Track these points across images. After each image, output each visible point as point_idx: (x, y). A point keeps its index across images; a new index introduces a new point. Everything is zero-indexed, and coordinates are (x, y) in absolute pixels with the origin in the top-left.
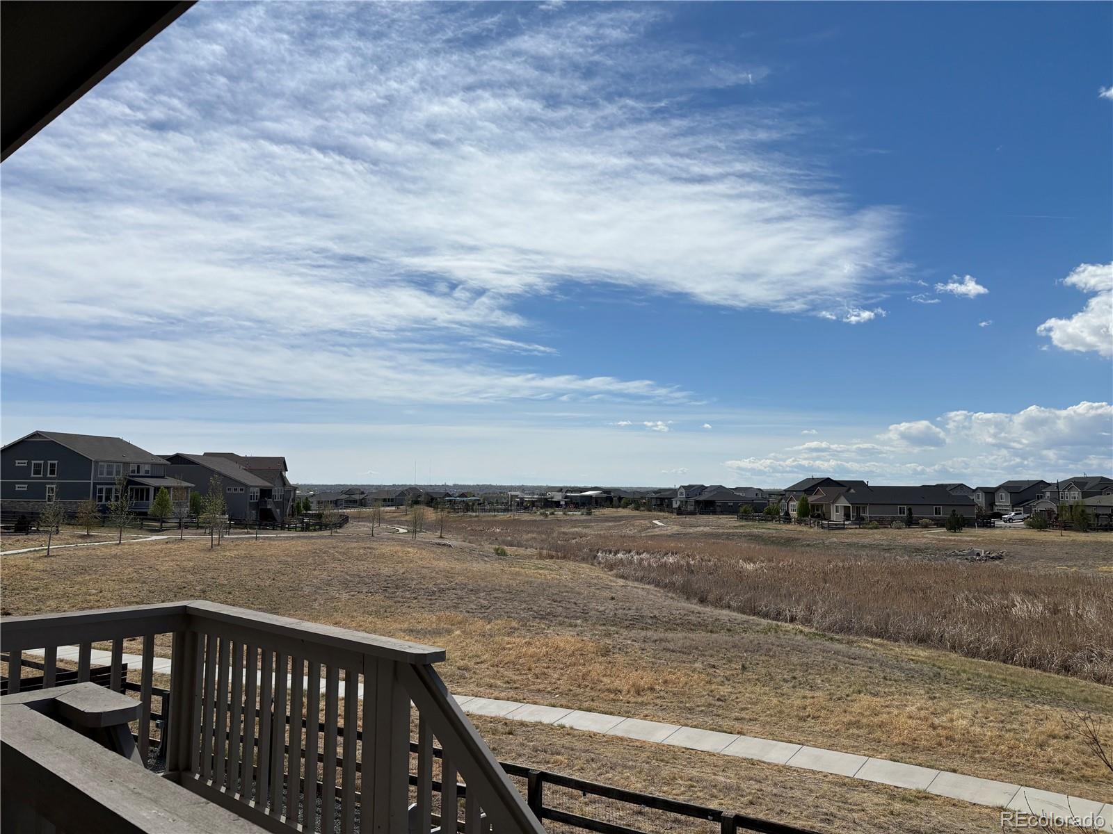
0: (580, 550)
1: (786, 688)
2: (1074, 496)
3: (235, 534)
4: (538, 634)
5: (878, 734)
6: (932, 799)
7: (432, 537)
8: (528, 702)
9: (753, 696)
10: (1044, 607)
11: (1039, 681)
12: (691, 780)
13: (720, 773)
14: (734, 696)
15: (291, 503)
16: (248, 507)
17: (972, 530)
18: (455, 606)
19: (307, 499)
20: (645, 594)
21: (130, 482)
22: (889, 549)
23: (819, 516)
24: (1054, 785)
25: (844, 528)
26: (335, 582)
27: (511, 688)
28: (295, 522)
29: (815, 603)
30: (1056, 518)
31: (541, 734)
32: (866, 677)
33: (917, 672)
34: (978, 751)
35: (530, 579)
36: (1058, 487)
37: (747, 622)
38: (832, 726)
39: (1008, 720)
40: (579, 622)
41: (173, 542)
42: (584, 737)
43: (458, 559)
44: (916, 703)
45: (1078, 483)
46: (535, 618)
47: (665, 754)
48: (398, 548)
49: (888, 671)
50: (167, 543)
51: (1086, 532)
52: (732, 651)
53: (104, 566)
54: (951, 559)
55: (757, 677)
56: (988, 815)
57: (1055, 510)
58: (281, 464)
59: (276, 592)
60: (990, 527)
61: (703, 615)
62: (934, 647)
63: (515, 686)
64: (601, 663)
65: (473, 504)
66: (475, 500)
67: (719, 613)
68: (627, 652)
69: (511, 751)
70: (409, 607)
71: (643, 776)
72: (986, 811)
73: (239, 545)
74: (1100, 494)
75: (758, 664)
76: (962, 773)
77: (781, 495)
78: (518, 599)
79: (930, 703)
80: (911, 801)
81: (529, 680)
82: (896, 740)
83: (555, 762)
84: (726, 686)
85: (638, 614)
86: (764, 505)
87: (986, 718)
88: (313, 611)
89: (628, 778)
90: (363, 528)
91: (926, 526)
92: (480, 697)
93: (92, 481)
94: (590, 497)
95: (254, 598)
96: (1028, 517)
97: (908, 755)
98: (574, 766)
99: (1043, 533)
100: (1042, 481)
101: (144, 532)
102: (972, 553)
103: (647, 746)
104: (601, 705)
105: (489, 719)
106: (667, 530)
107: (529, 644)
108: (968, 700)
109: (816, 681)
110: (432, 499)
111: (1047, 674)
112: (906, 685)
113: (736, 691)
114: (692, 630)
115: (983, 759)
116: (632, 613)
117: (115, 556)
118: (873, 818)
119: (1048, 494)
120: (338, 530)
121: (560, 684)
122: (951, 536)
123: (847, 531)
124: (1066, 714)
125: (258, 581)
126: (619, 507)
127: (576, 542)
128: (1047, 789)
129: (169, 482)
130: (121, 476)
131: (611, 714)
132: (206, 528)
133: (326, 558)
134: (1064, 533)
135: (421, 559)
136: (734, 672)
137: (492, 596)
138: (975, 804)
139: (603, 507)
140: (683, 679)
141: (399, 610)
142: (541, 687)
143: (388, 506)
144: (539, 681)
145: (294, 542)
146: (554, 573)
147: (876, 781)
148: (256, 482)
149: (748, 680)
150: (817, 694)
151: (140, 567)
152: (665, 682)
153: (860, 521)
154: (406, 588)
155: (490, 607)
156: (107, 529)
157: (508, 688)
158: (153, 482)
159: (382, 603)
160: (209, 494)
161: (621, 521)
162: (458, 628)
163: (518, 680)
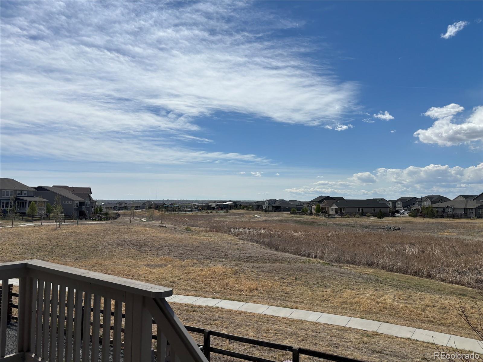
0: (223, 228)
1: (315, 287)
2: (428, 204)
3: (68, 222)
4: (206, 265)
5: (354, 307)
6: (379, 335)
7: (158, 223)
8: (202, 297)
9: (301, 291)
10: (418, 250)
11: (419, 282)
12: (276, 330)
13: (289, 327)
14: (292, 292)
15: (93, 208)
16: (74, 210)
17: (387, 218)
18: (168, 254)
19: (101, 206)
20: (252, 246)
21: (17, 199)
22: (354, 226)
23: (324, 212)
24: (430, 327)
25: (335, 218)
26: (114, 243)
27: (194, 290)
28: (96, 217)
29: (325, 249)
30: (421, 213)
31: (208, 311)
32: (348, 282)
33: (369, 279)
34: (397, 313)
35: (202, 241)
36: (421, 200)
37: (296, 258)
38: (335, 304)
39: (408, 299)
40: (224, 260)
41: (37, 226)
42: (227, 312)
43: (169, 233)
44: (370, 293)
45: (430, 198)
46: (205, 258)
47: (264, 319)
48: (142, 228)
49: (357, 279)
50: (35, 227)
51: (433, 218)
52: (291, 271)
53: (5, 237)
54: (380, 230)
55: (302, 283)
56: (404, 342)
57: (420, 209)
58: (89, 191)
59: (86, 249)
60: (394, 216)
61: (277, 256)
62: (375, 268)
63: (196, 289)
64: (234, 278)
65: (176, 208)
66: (177, 207)
67: (284, 255)
68: (245, 273)
69: (195, 320)
70: (147, 254)
71: (255, 329)
72: (403, 340)
73: (69, 227)
74: (439, 202)
75: (302, 277)
76: (391, 323)
77: (308, 203)
78: (197, 250)
79: (375, 292)
80: (370, 336)
81: (202, 287)
82: (362, 309)
83: (215, 324)
84: (289, 287)
85: (249, 256)
86: (302, 208)
87: (399, 298)
88: (103, 257)
89: (248, 330)
90: (126, 219)
91: (369, 216)
92: (180, 295)
94: (228, 205)
95: (76, 251)
96: (409, 212)
97: (368, 316)
98: (223, 326)
99: (416, 219)
100: (415, 197)
101: (24, 222)
102: (388, 227)
103: (256, 315)
104: (234, 297)
105: (184, 305)
106: (261, 219)
107: (202, 270)
108: (391, 291)
109: (327, 284)
110: (158, 206)
111: (422, 279)
112: (365, 284)
113: (293, 289)
114: (273, 262)
115: (399, 316)
116: (247, 255)
117: (10, 233)
118: (356, 345)
119: (417, 203)
120: (115, 220)
121: (216, 288)
122: (379, 220)
123: (336, 219)
124: (432, 296)
125: (78, 244)
126: (240, 209)
127: (222, 224)
128: (427, 329)
129: (36, 199)
130: (13, 196)
131: (239, 301)
132: (53, 220)
133: (109, 233)
134: (425, 219)
135: (153, 233)
136: (292, 281)
137: (185, 249)
138: (398, 337)
139: (233, 209)
140: (270, 284)
141: (143, 256)
142: (208, 289)
143: (138, 209)
144: (206, 287)
145: (95, 226)
146: (213, 238)
147: (355, 328)
148: (77, 199)
149: (298, 284)
150: (328, 290)
151: (21, 238)
152: (263, 286)
153: (342, 215)
154: (146, 246)
155: (184, 254)
156: (6, 221)
157: (193, 290)
158: (28, 199)
159: (135, 253)
160: (55, 204)
161: (241, 215)
162: (170, 264)
163: (197, 287)
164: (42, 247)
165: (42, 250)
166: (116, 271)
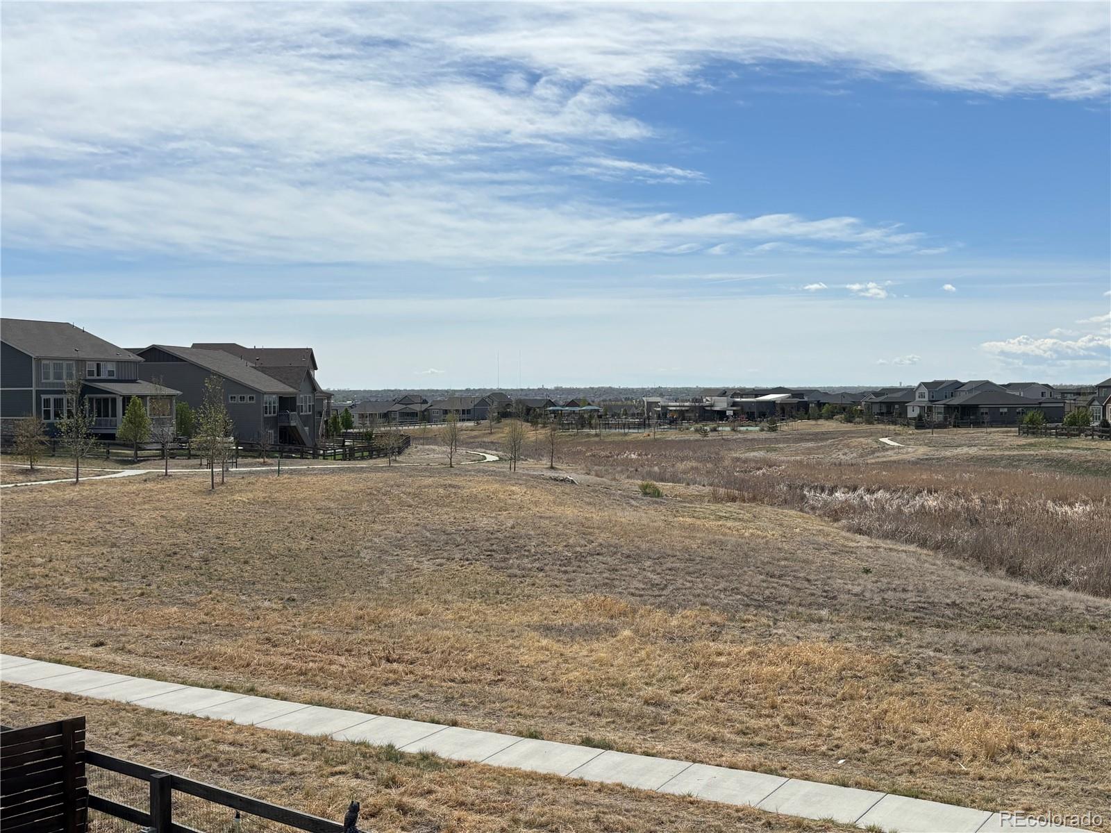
0: (773, 488)
3: (246, 465)
4: (763, 635)
7: (539, 466)
8: (792, 776)
15: (324, 418)
16: (262, 423)
18: (605, 584)
19: (346, 410)
20: (914, 560)
21: (86, 389)
26: (409, 542)
27: (752, 744)
28: (333, 447)
35: (717, 537)
40: (824, 613)
41: (154, 480)
43: (590, 504)
46: (748, 605)
48: (495, 486)
50: (145, 481)
53: (55, 518)
58: (308, 359)
59: (318, 561)
61: (1033, 600)
63: (757, 740)
64: (897, 695)
65: (590, 417)
66: (591, 410)
67: (1061, 597)
68: (935, 673)
70: (534, 585)
73: (253, 484)
78: (709, 572)
81: (779, 729)
85: (922, 599)
86: (1061, 410)
88: (380, 591)
90: (437, 454)
92: (701, 762)
93: (34, 389)
94: (773, 403)
95: (284, 570)
101: (112, 464)
106: (907, 453)
110: (528, 410)
114: (1026, 627)
116: (911, 596)
117: (71, 502)
120: (398, 458)
121: (840, 738)
125: (288, 543)
126: (820, 417)
127: (764, 474)
129: (144, 388)
130: (74, 381)
131: (958, 803)
132: (202, 457)
133: (389, 502)
135: (536, 503)
137: (664, 567)
139: (794, 417)
140: (1064, 730)
141: (518, 591)
142: (806, 742)
143: (463, 420)
144: (798, 730)
145: (336, 478)
146: (750, 525)
148: (272, 387)
151: (107, 520)
152: (1033, 734)
154: (523, 553)
155: (666, 586)
156: (60, 460)
157: (746, 745)
158: (122, 389)
159: (488, 577)
160: (204, 405)
161: (827, 439)
162: (625, 625)
163: (760, 728)
164: (175, 553)
165: (173, 565)
166: (435, 650)
